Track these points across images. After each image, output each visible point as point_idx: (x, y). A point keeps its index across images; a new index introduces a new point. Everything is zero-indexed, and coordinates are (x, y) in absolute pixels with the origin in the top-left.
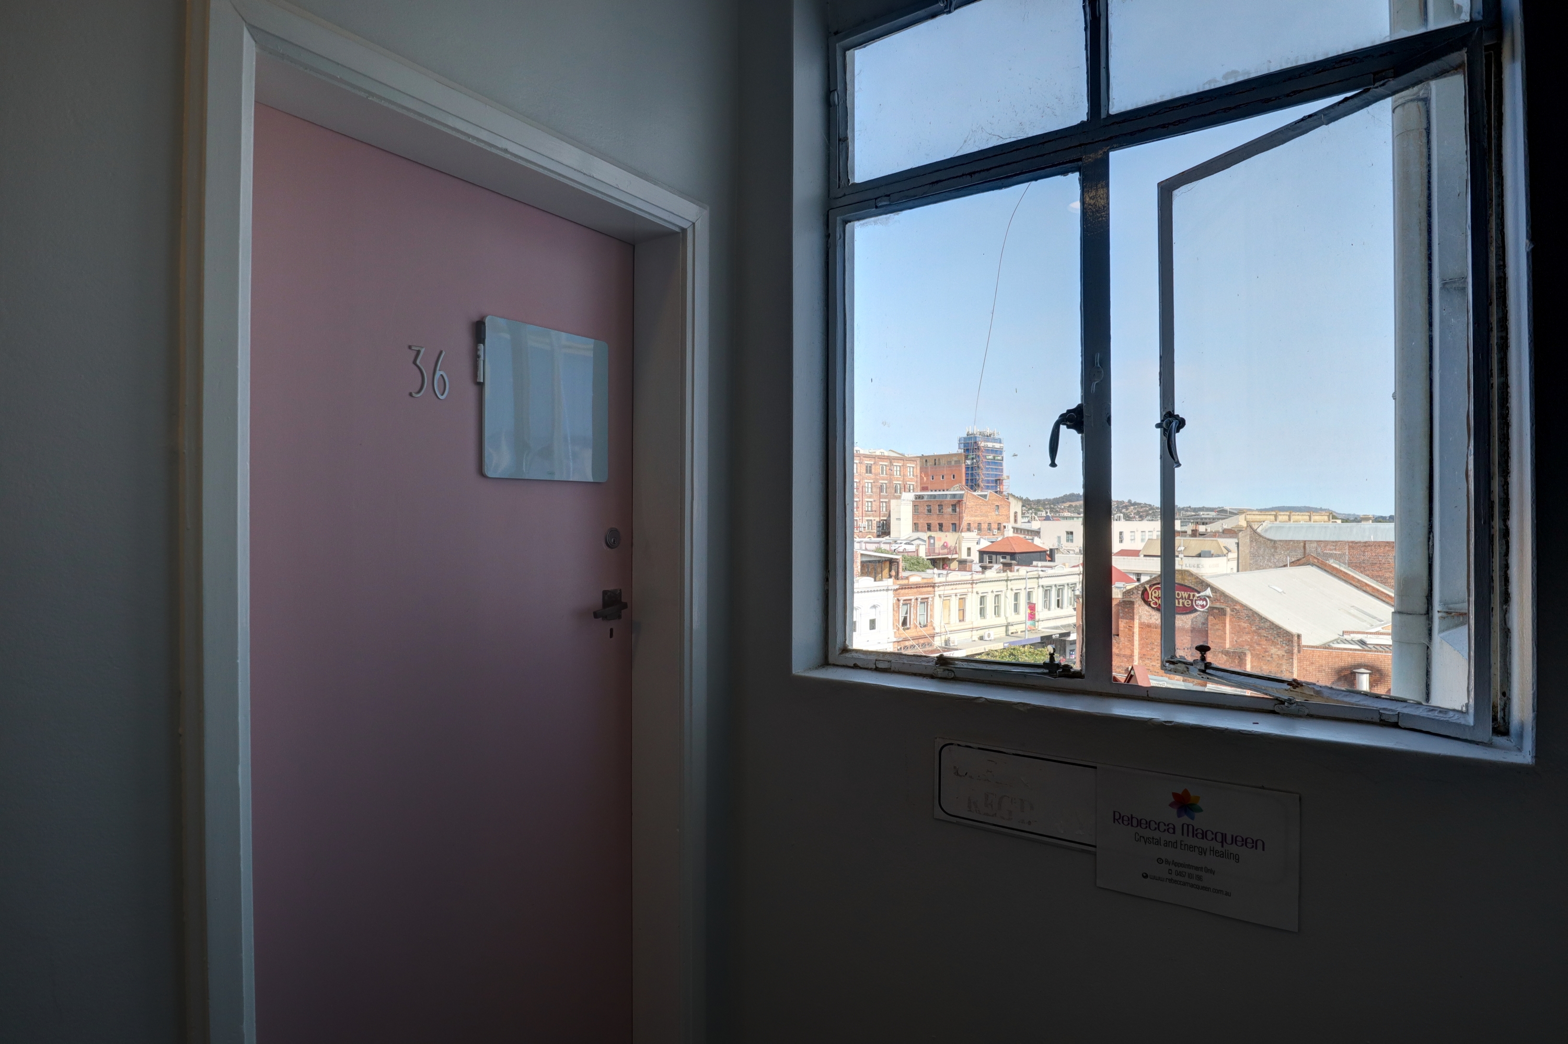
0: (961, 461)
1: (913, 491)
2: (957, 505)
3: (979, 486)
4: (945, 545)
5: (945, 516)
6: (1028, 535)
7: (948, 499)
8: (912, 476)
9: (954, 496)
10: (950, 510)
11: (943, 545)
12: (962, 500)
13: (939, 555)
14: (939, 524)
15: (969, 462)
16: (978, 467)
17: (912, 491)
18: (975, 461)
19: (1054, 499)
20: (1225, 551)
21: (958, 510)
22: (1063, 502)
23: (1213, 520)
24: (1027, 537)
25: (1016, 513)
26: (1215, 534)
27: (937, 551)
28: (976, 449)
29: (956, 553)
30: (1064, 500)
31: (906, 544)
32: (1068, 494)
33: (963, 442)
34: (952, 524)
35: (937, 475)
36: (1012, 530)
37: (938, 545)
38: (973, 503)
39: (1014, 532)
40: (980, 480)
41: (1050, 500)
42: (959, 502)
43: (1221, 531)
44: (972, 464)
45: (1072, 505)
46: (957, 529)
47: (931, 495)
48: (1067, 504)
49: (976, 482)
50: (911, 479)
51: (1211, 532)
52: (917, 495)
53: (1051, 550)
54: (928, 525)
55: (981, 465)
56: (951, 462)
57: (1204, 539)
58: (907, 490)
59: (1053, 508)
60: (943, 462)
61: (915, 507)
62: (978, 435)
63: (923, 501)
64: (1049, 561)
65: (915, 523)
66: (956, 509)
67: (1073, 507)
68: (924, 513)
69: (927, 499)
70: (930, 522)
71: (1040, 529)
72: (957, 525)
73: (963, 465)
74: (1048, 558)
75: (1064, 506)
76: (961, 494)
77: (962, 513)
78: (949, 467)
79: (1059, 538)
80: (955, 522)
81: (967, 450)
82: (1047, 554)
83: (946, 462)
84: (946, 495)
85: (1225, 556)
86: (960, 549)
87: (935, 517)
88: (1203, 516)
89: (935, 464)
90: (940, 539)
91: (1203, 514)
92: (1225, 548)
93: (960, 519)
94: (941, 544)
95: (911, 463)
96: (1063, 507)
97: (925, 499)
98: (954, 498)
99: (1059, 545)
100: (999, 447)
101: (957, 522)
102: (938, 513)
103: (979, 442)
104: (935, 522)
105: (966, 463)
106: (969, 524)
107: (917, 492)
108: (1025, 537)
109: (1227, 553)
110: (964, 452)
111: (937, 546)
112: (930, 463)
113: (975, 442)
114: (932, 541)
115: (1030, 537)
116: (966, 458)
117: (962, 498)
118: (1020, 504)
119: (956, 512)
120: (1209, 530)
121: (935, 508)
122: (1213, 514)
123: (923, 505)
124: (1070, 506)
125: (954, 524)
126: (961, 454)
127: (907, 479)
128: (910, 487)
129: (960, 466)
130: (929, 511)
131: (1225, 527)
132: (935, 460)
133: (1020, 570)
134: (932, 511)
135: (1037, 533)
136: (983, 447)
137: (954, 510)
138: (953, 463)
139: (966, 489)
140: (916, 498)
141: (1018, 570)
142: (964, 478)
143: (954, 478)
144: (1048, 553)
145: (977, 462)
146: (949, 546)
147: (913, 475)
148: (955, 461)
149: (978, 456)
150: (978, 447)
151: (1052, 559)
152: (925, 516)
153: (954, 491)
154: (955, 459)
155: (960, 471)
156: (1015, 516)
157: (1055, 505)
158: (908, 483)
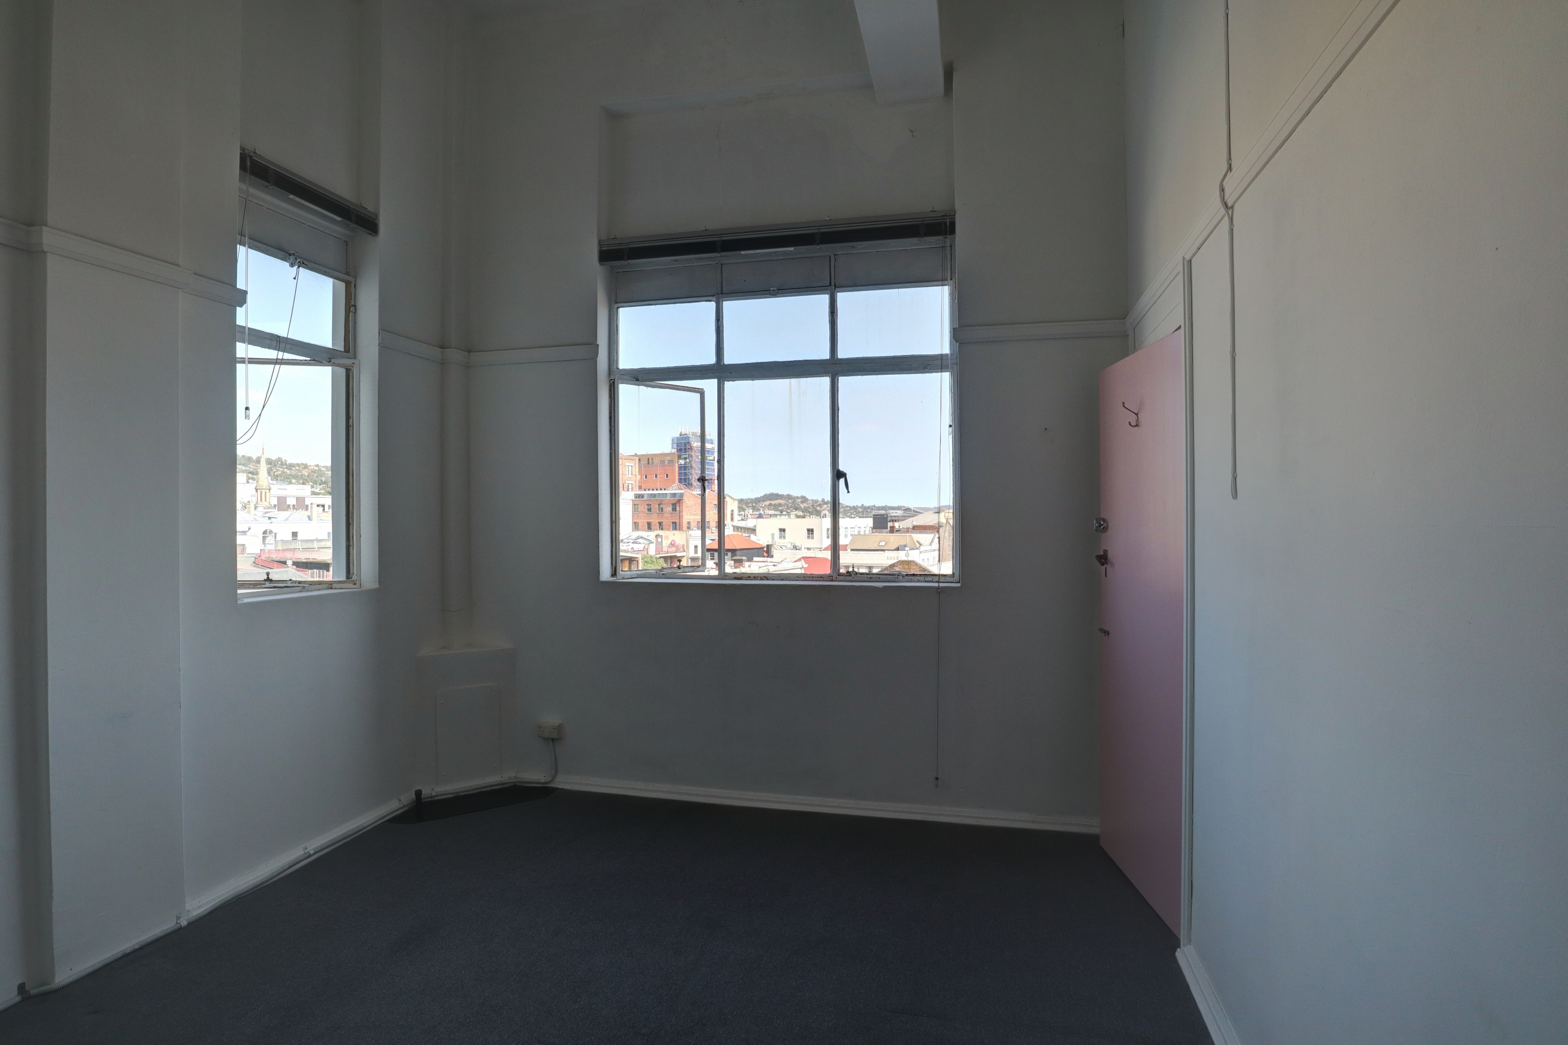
0: (674, 461)
1: (632, 490)
2: (678, 505)
3: (692, 485)
4: (673, 543)
5: (665, 515)
6: (745, 532)
7: (668, 498)
8: (630, 475)
9: (674, 495)
10: (670, 509)
11: (671, 544)
12: (682, 499)
13: (668, 553)
14: (659, 522)
15: (682, 462)
16: (691, 466)
17: (630, 490)
18: (688, 460)
19: (756, 498)
20: (918, 545)
21: (678, 508)
22: (764, 501)
23: (903, 518)
24: (744, 535)
25: (732, 511)
26: (907, 530)
27: (665, 549)
28: (689, 448)
29: (684, 551)
30: (765, 499)
31: (633, 543)
32: (768, 493)
33: (676, 441)
34: (673, 523)
35: (650, 474)
36: (732, 528)
37: (666, 543)
38: (692, 502)
39: (734, 530)
40: (693, 480)
41: (752, 499)
42: (679, 501)
43: (911, 527)
44: (686, 463)
45: (772, 504)
46: (678, 527)
47: (651, 494)
48: (767, 503)
49: (689, 481)
50: (630, 478)
51: (903, 528)
52: (637, 494)
53: (768, 546)
54: (648, 524)
55: (694, 465)
56: (664, 461)
57: (900, 534)
58: (626, 489)
59: (755, 507)
60: (656, 461)
61: (635, 505)
62: (690, 436)
63: (643, 500)
64: (767, 557)
65: (635, 523)
66: (676, 508)
67: (773, 505)
68: (644, 512)
69: (647, 498)
70: (650, 521)
71: (755, 526)
72: (678, 523)
73: (677, 464)
74: (765, 554)
75: (765, 505)
76: (681, 493)
77: (682, 512)
78: (663, 466)
79: (773, 535)
80: (676, 521)
81: (679, 450)
82: (764, 551)
83: (659, 462)
84: (666, 494)
85: (918, 549)
86: (688, 547)
87: (655, 515)
88: (892, 514)
89: (648, 463)
90: (667, 538)
91: (892, 513)
92: (917, 542)
93: (680, 517)
94: (669, 542)
95: (630, 462)
96: (763, 505)
97: (645, 498)
98: (674, 497)
99: (773, 542)
100: (711, 448)
101: (677, 521)
102: (658, 512)
103: (692, 442)
104: (655, 521)
105: (679, 463)
106: (689, 523)
107: (636, 491)
108: (742, 535)
109: (920, 547)
110: (677, 451)
111: (664, 544)
112: (644, 462)
113: (688, 442)
114: (659, 540)
115: (747, 535)
116: (679, 457)
117: (682, 497)
118: (736, 503)
119: (676, 511)
120: (901, 527)
121: (655, 507)
122: (900, 513)
123: (643, 504)
124: (770, 505)
125: (674, 523)
126: (674, 454)
127: (626, 478)
128: (628, 486)
129: (673, 465)
130: (650, 510)
131: (915, 524)
132: (648, 459)
133: (751, 566)
134: (652, 510)
135: (753, 530)
136: (696, 447)
137: (674, 509)
138: (666, 462)
139: (685, 488)
140: (636, 497)
141: (749, 566)
142: (677, 477)
143: (667, 477)
144: (765, 549)
145: (690, 462)
146: (677, 544)
147: (632, 475)
148: (669, 461)
149: (691, 456)
150: (691, 447)
151: (770, 555)
152: (646, 515)
153: (672, 490)
154: (669, 458)
155: (673, 470)
156: (732, 515)
157: (756, 504)
158: (627, 482)
